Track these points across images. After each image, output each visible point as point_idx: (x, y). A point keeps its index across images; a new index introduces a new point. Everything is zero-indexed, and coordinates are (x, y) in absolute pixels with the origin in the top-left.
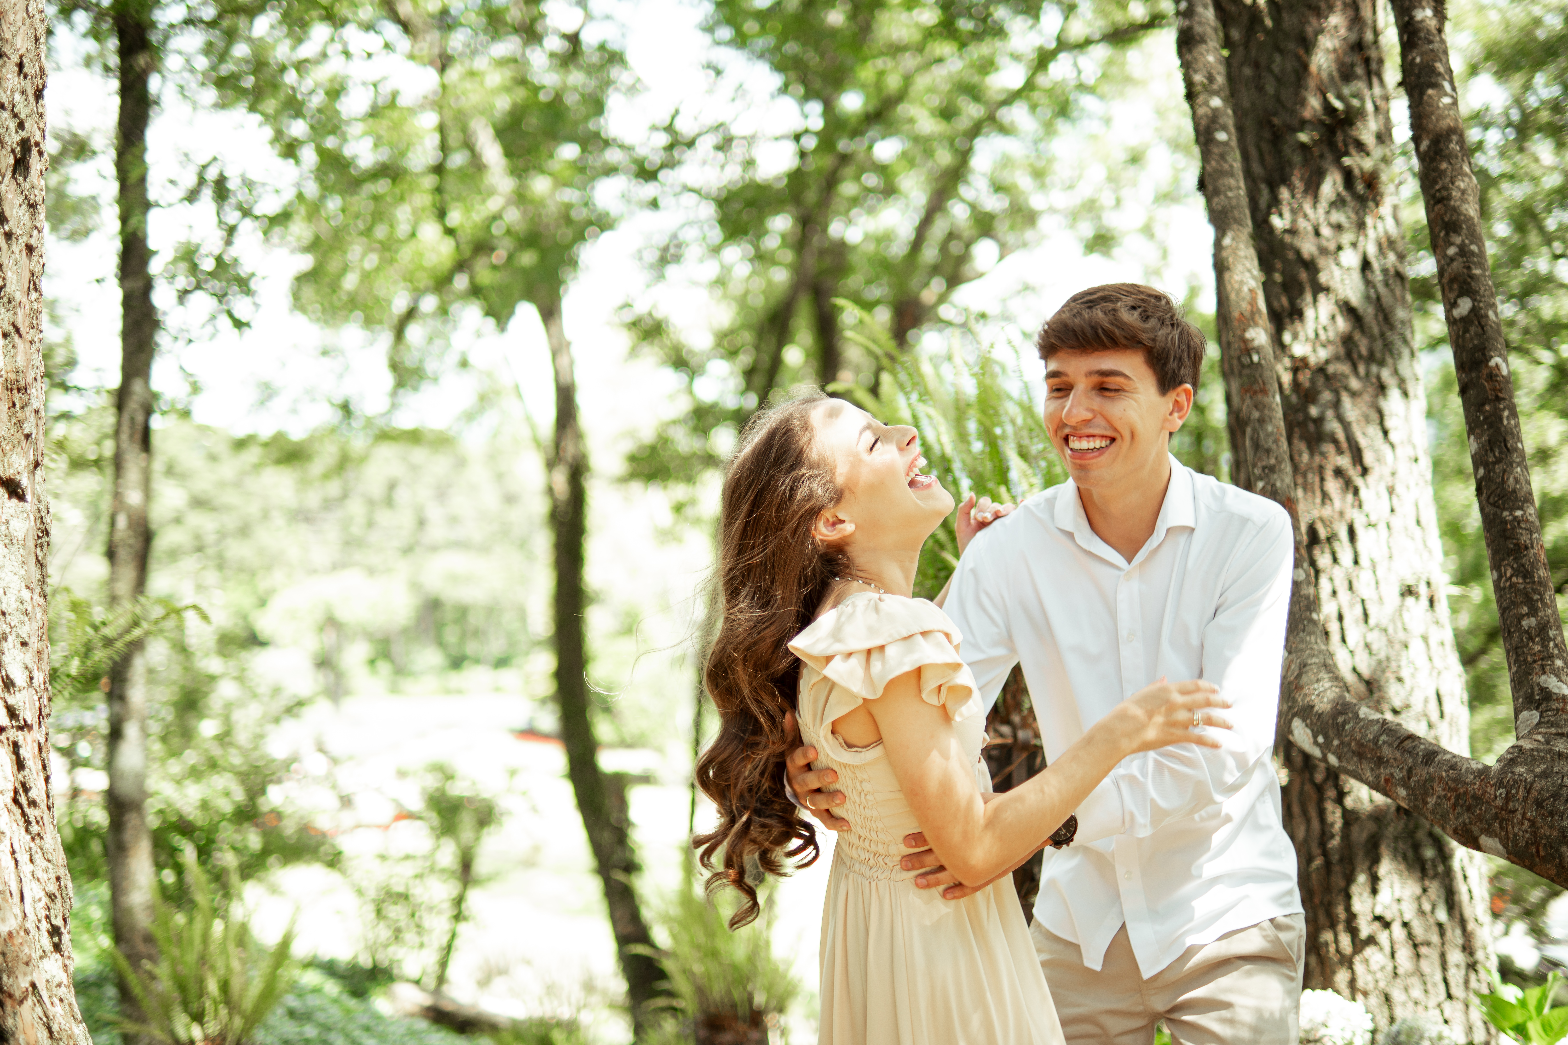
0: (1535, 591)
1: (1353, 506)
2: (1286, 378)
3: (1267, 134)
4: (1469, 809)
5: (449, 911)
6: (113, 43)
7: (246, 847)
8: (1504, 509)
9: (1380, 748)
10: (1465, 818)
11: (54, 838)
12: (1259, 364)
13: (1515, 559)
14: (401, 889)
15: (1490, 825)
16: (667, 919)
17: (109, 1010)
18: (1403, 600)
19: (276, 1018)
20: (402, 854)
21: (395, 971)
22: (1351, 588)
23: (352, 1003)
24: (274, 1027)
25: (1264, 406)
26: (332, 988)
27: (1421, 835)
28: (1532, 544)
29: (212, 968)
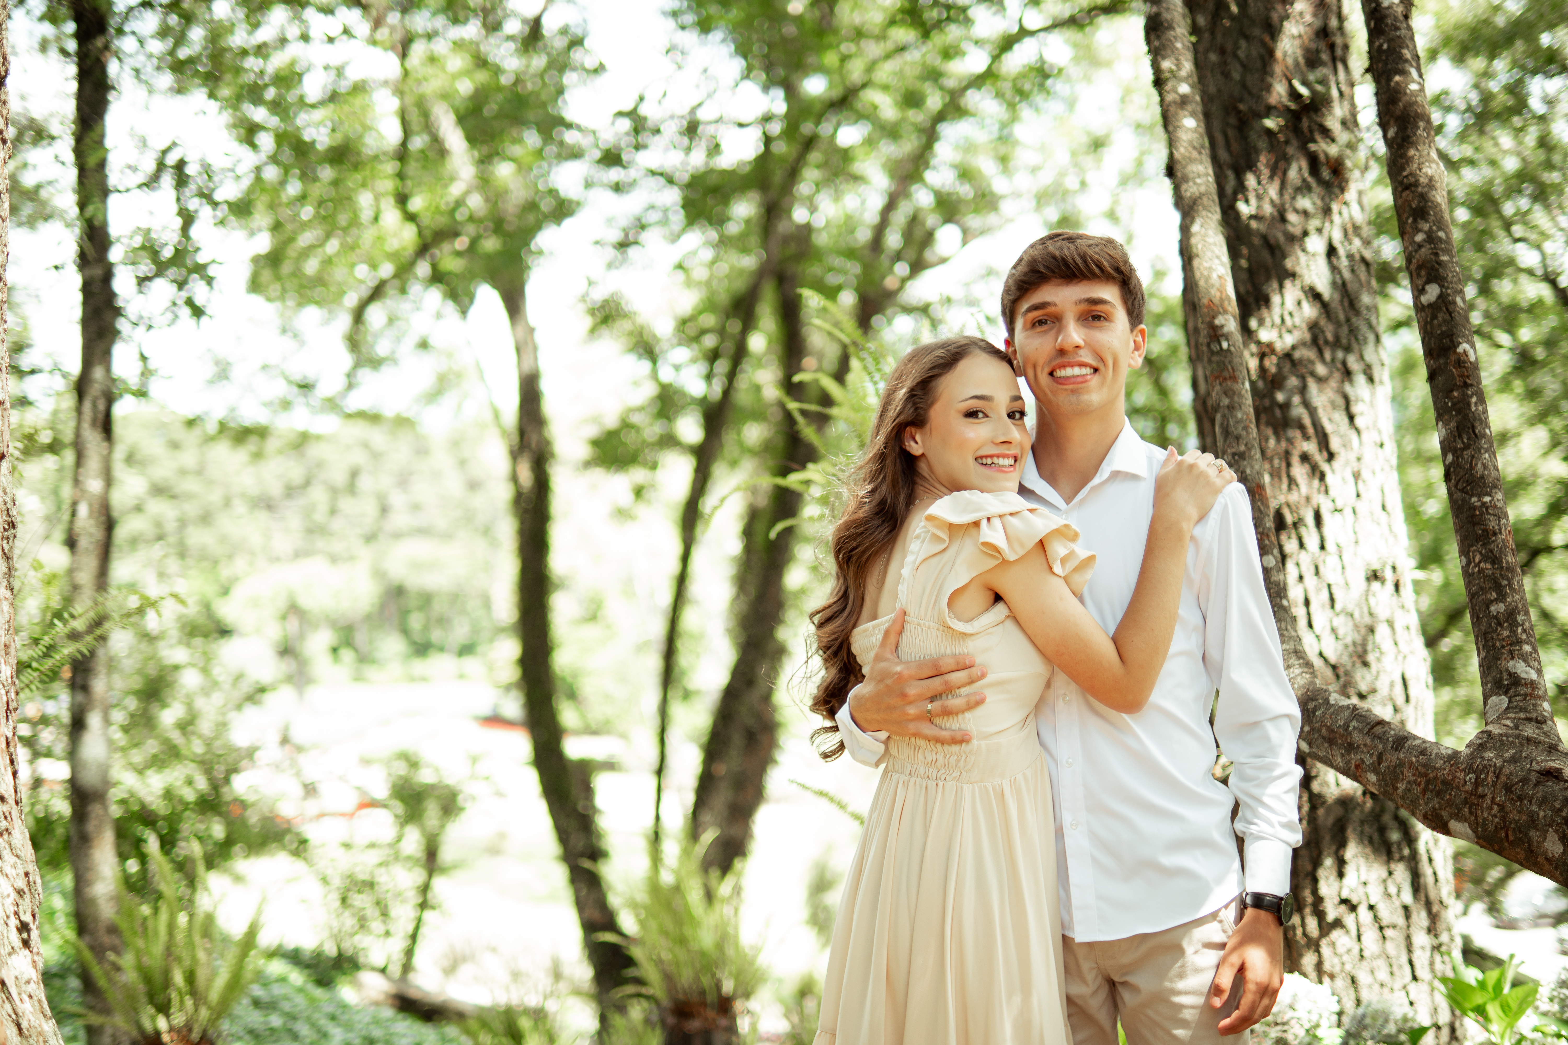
0: (1503, 577)
1: (1319, 491)
2: (1253, 364)
3: (1233, 120)
4: (1439, 794)
5: (414, 899)
6: (71, 27)
7: (210, 836)
8: (1472, 495)
9: (1350, 734)
10: (1435, 803)
11: (23, 833)
12: (1228, 350)
13: (1484, 545)
14: (365, 877)
15: (1460, 810)
16: (634, 905)
17: (72, 1002)
18: (1369, 585)
19: (242, 1009)
20: (366, 842)
21: (361, 960)
22: (1317, 572)
23: (319, 993)
24: (239, 1017)
25: (1234, 393)
26: (297, 977)
27: (1387, 818)
28: (1500, 530)
29: (179, 960)
